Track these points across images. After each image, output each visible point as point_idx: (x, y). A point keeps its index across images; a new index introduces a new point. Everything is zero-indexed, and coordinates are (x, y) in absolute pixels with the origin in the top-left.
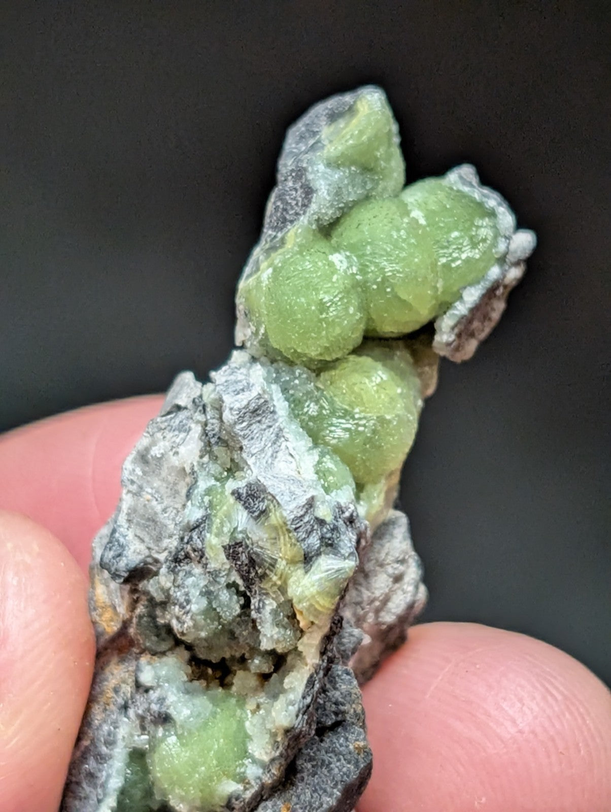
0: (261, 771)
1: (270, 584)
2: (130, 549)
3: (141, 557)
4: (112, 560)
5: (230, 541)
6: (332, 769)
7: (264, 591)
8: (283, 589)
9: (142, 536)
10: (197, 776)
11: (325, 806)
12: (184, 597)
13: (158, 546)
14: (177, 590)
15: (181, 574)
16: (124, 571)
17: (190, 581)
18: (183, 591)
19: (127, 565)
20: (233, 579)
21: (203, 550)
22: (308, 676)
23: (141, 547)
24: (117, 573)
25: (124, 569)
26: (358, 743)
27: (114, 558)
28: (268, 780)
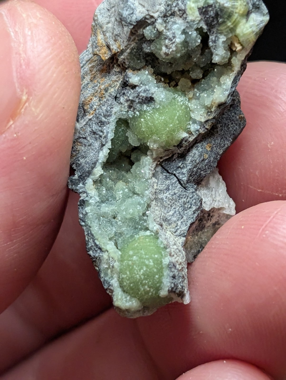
0: (199, 127)
1: (225, 27)
2: (136, 11)
3: (143, 15)
4: (128, 16)
5: (204, 5)
6: (229, 128)
7: (220, 32)
8: (232, 30)
9: (143, 4)
10: (168, 129)
11: (226, 146)
12: (172, 35)
13: (153, 9)
14: (167, 31)
15: (170, 23)
16: (134, 22)
17: (175, 26)
18: (171, 32)
19: (136, 19)
20: (201, 25)
21: (185, 10)
22: (234, 77)
23: (144, 10)
24: (131, 23)
25: (135, 21)
26: (241, 115)
27: (129, 15)
28: (202, 131)
